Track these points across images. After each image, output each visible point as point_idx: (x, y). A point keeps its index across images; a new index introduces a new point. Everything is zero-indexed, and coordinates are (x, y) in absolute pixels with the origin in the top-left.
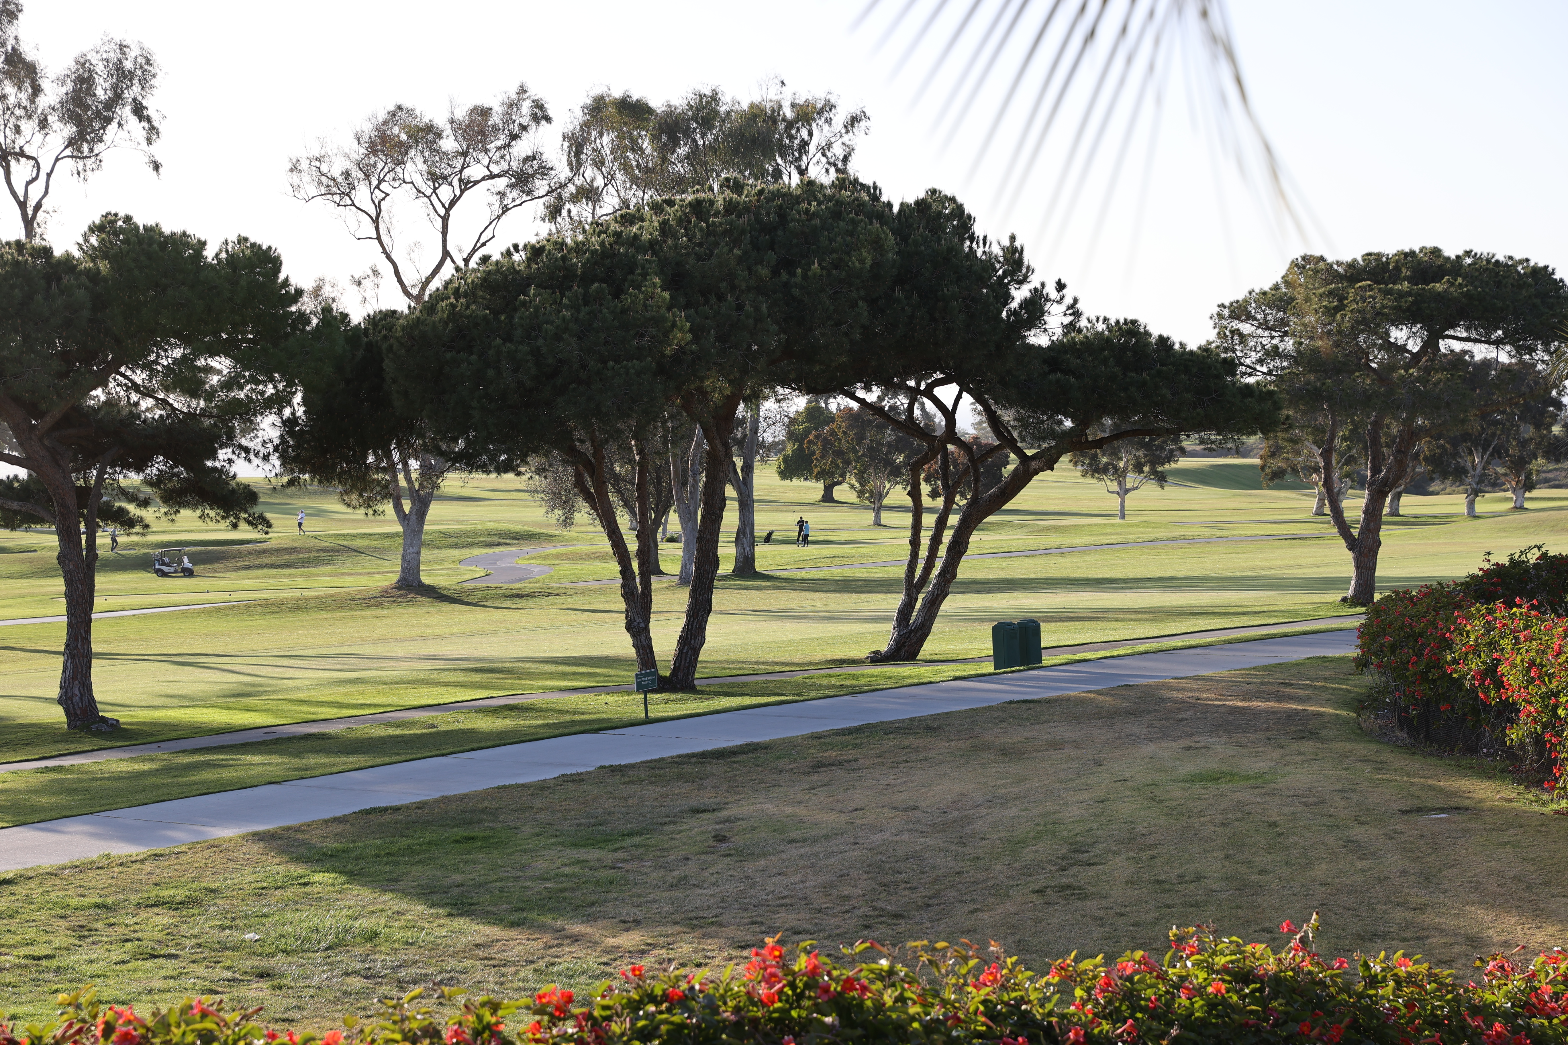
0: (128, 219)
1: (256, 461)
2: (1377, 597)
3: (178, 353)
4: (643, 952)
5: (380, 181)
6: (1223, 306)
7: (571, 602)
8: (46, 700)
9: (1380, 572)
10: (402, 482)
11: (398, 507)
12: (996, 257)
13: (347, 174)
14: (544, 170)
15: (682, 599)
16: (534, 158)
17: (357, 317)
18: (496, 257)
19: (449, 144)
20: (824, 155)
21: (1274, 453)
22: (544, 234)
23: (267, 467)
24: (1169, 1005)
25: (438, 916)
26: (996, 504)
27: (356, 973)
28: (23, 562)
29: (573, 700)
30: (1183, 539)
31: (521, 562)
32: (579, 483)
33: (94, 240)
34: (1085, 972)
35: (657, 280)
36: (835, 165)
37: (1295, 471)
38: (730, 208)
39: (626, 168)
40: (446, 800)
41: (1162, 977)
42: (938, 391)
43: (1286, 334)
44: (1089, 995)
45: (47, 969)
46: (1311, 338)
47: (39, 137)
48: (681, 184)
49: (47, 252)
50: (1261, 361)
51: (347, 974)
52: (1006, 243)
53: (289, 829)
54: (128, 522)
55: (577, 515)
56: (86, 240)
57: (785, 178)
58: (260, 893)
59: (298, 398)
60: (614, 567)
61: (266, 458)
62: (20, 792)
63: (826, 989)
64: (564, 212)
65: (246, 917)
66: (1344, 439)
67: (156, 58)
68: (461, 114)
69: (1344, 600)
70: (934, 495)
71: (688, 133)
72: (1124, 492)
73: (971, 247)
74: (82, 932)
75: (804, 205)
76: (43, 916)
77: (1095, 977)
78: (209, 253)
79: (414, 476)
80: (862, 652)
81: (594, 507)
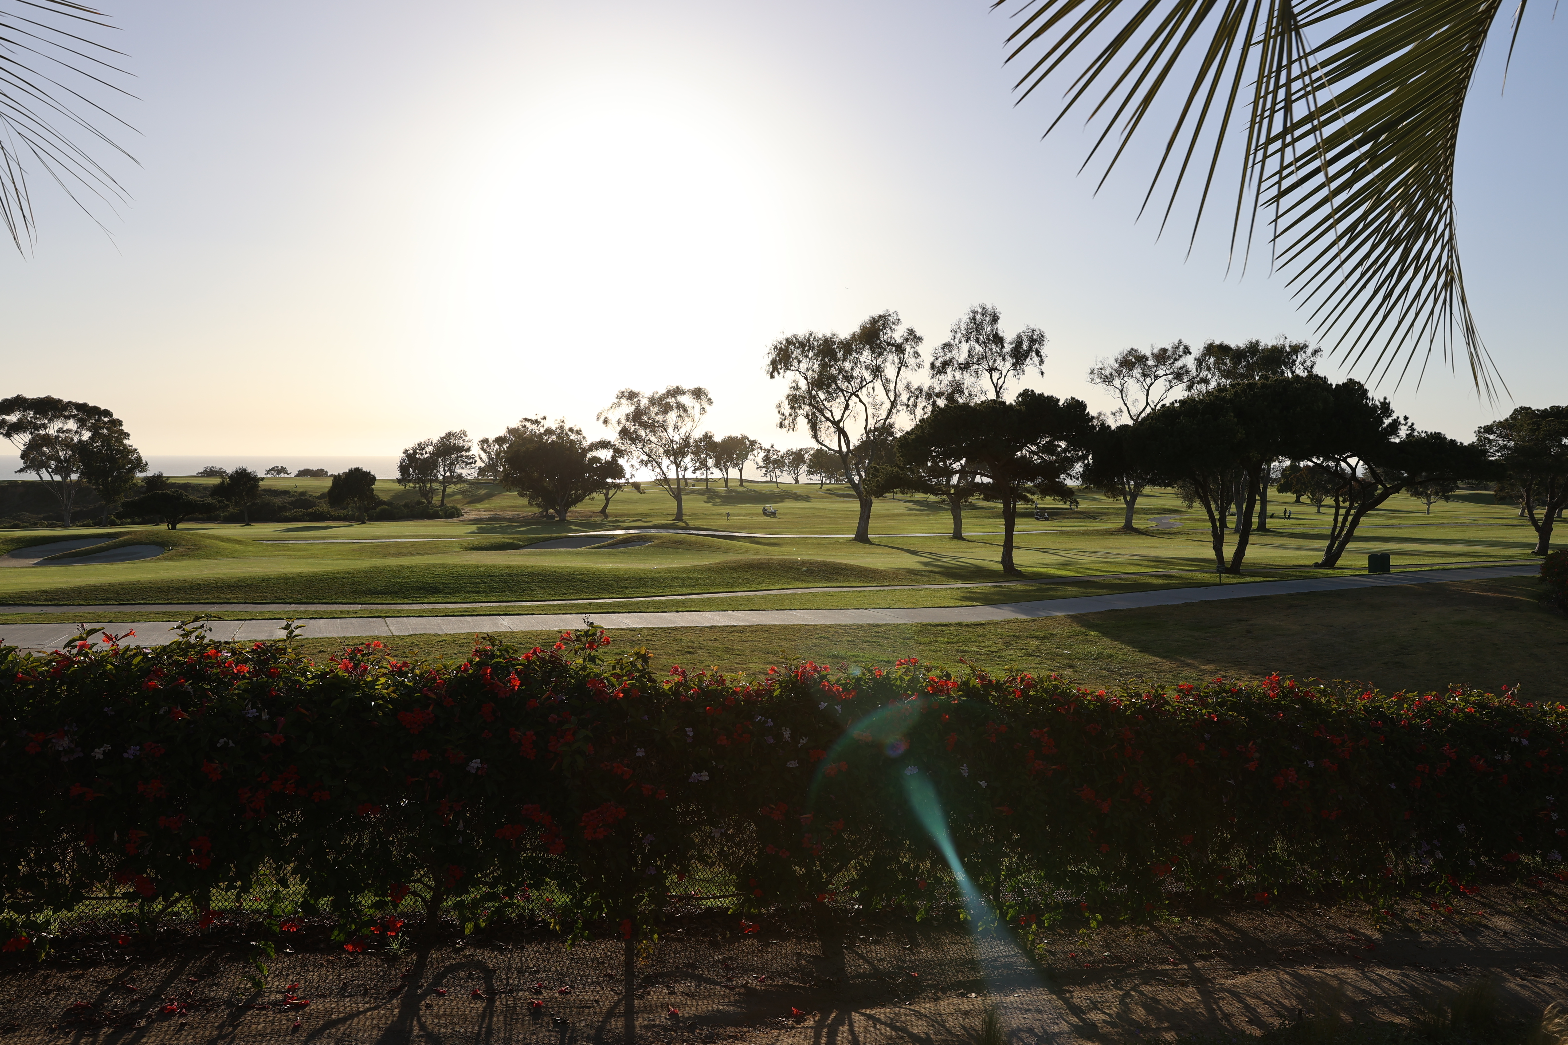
0: (1032, 391)
1: (1074, 480)
2: (1550, 552)
3: (1048, 439)
4: (1216, 672)
5: (1124, 377)
6: (1480, 427)
7: (1191, 537)
8: (996, 562)
9: (1552, 541)
10: (1127, 489)
11: (1125, 499)
12: (1377, 406)
13: (1111, 374)
14: (1187, 372)
15: (1236, 538)
16: (1184, 367)
17: (1113, 427)
18: (1168, 405)
19: (1150, 363)
20: (1302, 365)
21: (1501, 489)
22: (1186, 396)
23: (1078, 482)
24: (1447, 714)
25: (1136, 651)
26: (1372, 506)
27: (1105, 669)
28: (990, 512)
29: (1190, 574)
30: (1457, 523)
31: (1171, 521)
32: (1197, 492)
33: (1020, 399)
34: (1409, 698)
35: (1232, 414)
36: (1307, 369)
37: (1511, 497)
38: (1263, 386)
39: (1219, 369)
40: (1140, 608)
41: (1445, 703)
42: (1349, 460)
43: (1510, 440)
44: (1410, 707)
45: (996, 656)
46: (1523, 442)
47: (1002, 363)
48: (1242, 376)
49: (1004, 403)
50: (1498, 451)
51: (1101, 669)
52: (1382, 400)
53: (1081, 614)
54: (1027, 500)
55: (1194, 504)
56: (1017, 399)
57: (1286, 375)
58: (1070, 637)
59: (1090, 457)
60: (1209, 524)
61: (1077, 479)
62: (987, 593)
63: (1297, 694)
64: (1194, 388)
65: (1065, 645)
66: (1536, 484)
67: (1046, 335)
68: (1155, 351)
69: (1533, 552)
70: (1344, 501)
71: (1245, 357)
72: (1429, 503)
73: (1366, 402)
74: (1007, 644)
75: (1295, 385)
76: (994, 637)
77: (1413, 700)
78: (1061, 403)
79: (1132, 487)
80: (1311, 563)
81: (1202, 501)
